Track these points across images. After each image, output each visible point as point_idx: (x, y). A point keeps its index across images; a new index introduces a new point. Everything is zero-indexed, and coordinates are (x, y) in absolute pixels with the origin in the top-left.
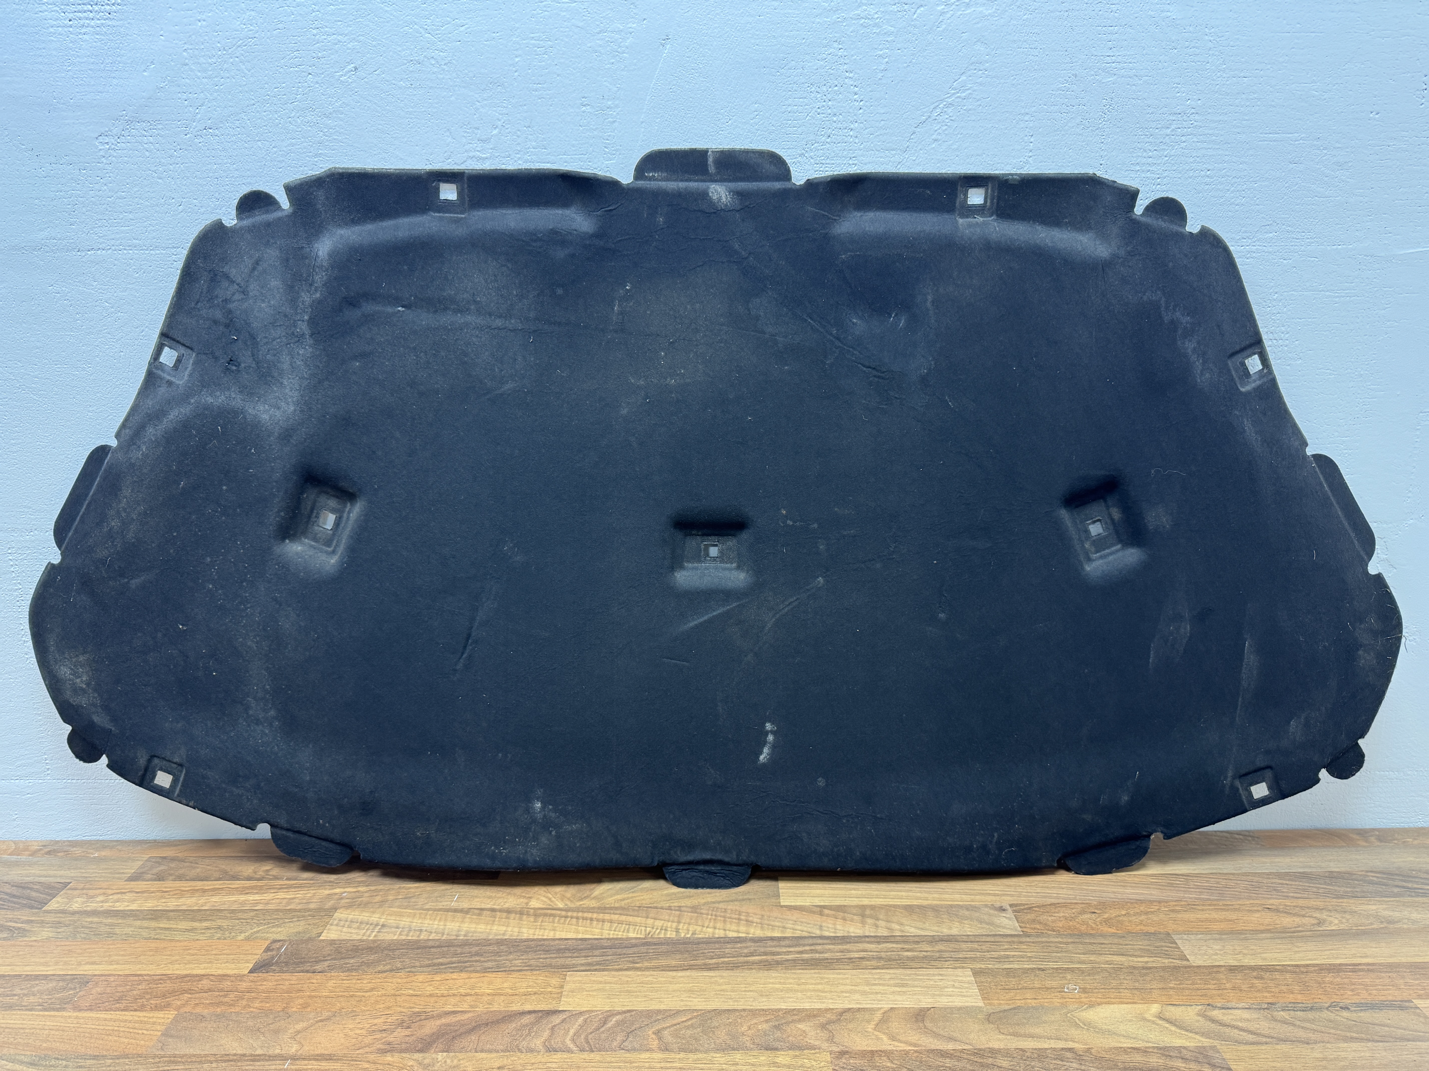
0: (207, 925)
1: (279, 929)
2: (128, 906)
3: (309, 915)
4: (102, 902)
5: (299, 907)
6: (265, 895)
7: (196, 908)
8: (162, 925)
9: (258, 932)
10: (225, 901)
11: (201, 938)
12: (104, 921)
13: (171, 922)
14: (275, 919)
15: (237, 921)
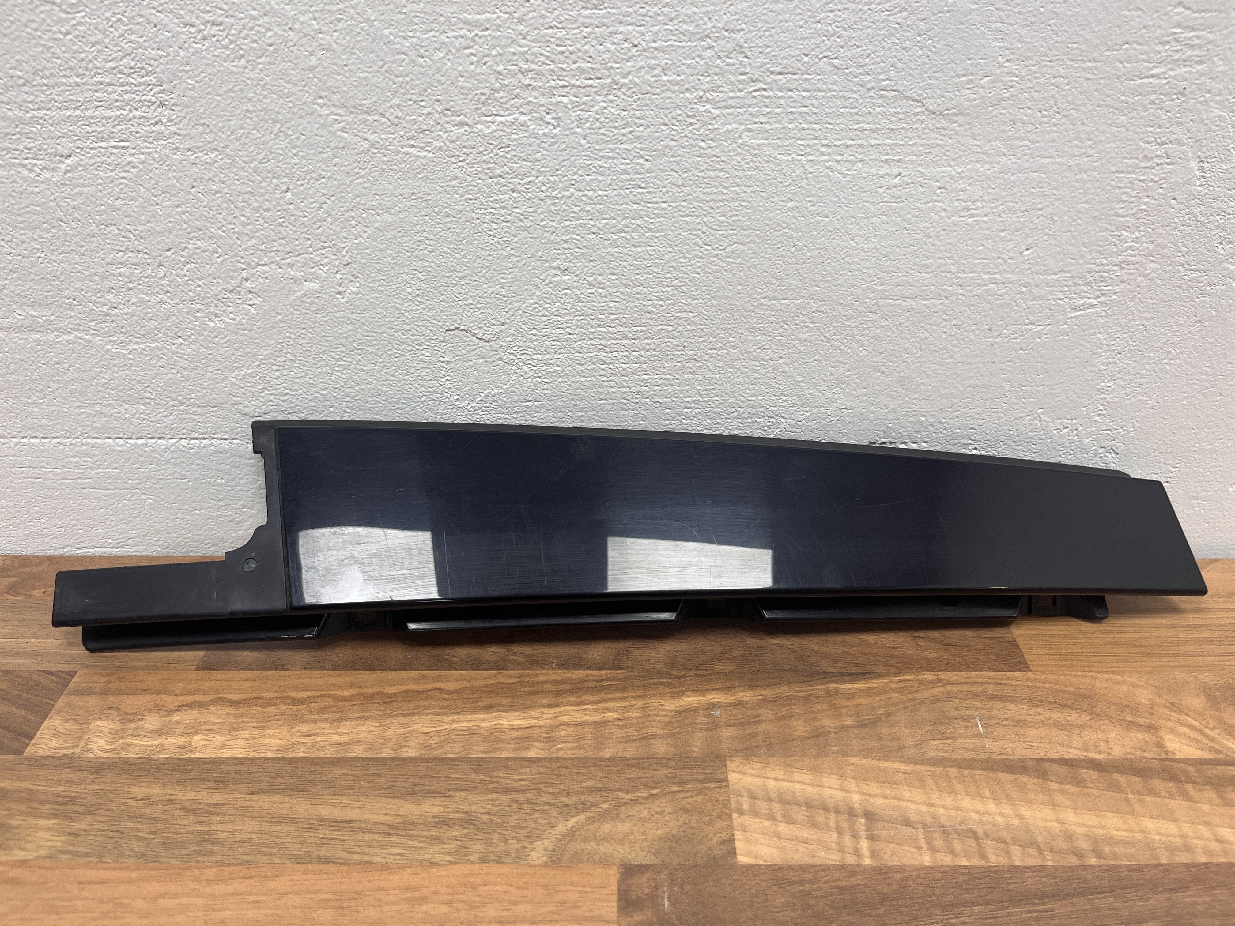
0: (436, 810)
1: (623, 828)
2: (223, 746)
3: (671, 780)
4: (159, 732)
5: (630, 752)
6: (533, 713)
7: (387, 753)
8: (325, 812)
9: (571, 835)
10: (448, 733)
11: (438, 858)
12: (179, 795)
13: (344, 800)
14: (593, 791)
15: (504, 797)
